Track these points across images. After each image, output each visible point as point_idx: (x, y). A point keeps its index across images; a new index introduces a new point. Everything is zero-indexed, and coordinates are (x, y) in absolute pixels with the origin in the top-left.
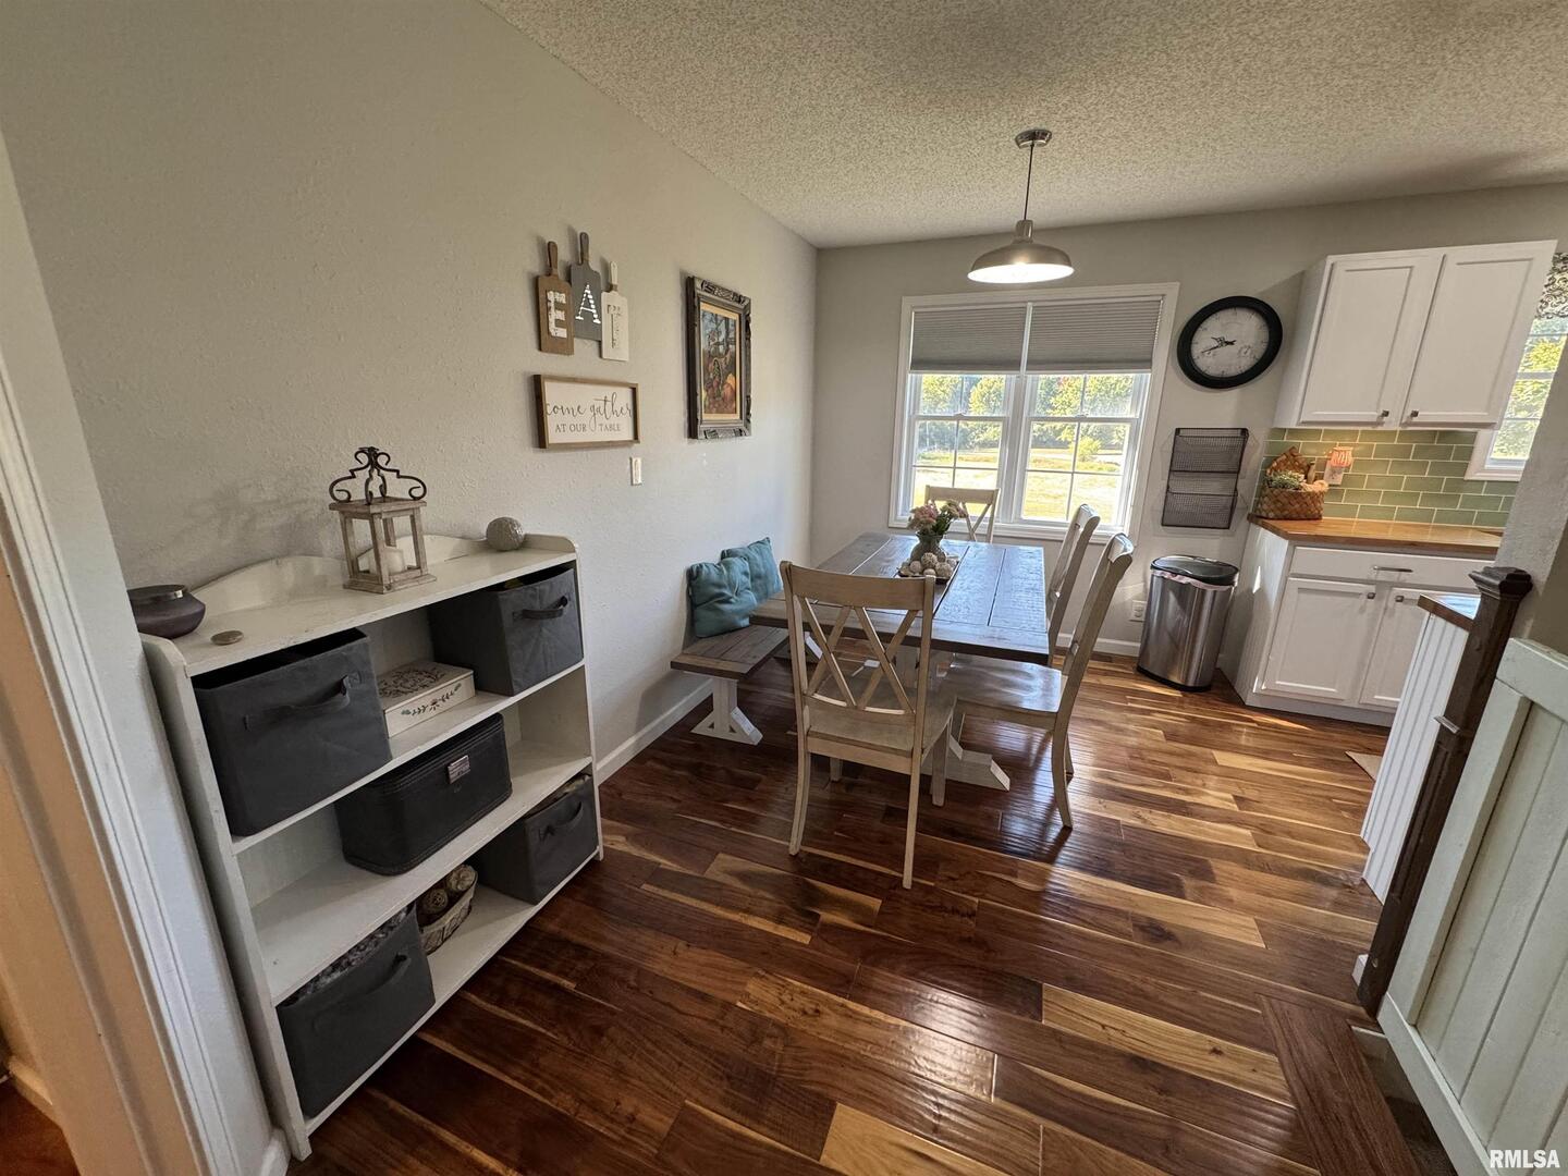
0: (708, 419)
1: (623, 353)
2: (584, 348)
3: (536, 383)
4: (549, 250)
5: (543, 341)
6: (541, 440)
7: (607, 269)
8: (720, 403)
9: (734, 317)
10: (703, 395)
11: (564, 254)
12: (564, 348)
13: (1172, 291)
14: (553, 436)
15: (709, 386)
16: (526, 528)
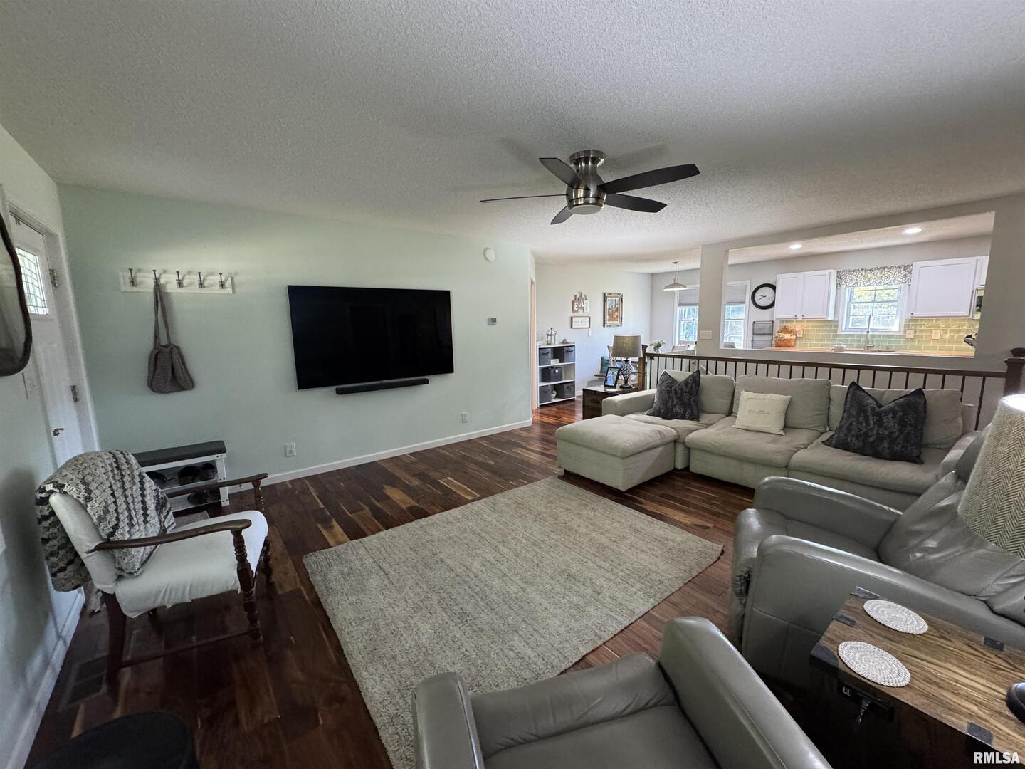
0: (608, 323)
1: (588, 311)
2: (580, 311)
3: (572, 318)
4: (576, 296)
5: (573, 311)
6: (572, 327)
7: (585, 296)
8: (612, 318)
9: (617, 299)
10: (607, 317)
11: (578, 296)
12: (577, 311)
13: (748, 283)
14: (574, 326)
15: (609, 315)
16: (568, 341)
